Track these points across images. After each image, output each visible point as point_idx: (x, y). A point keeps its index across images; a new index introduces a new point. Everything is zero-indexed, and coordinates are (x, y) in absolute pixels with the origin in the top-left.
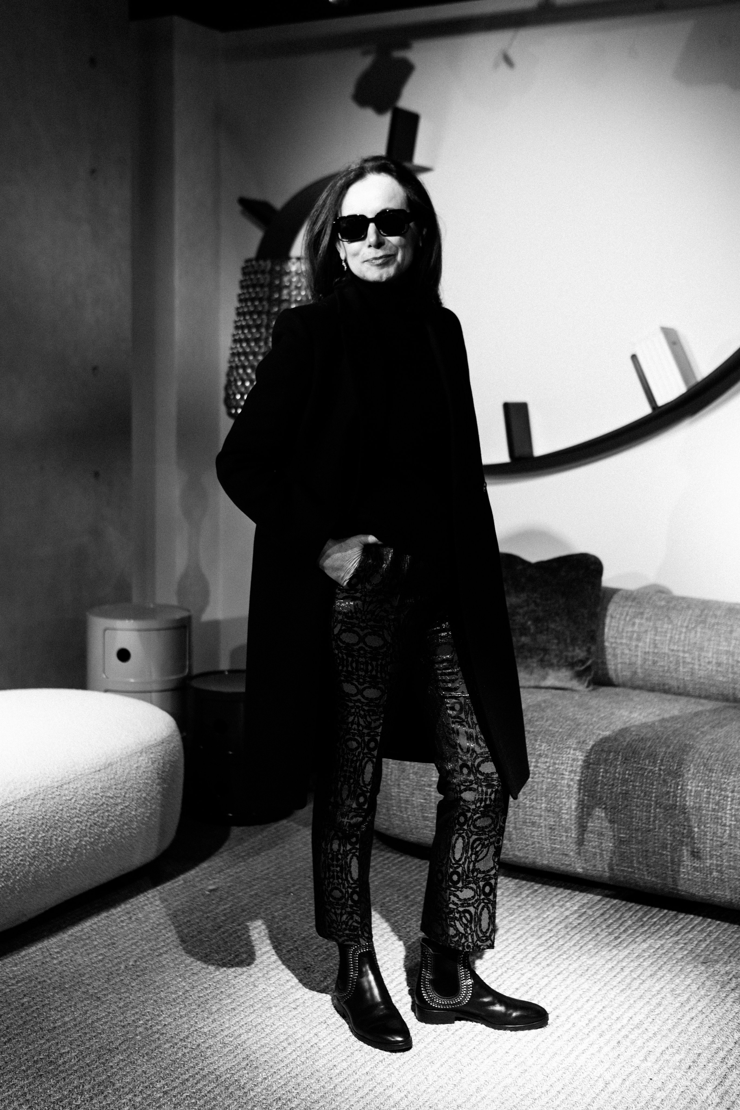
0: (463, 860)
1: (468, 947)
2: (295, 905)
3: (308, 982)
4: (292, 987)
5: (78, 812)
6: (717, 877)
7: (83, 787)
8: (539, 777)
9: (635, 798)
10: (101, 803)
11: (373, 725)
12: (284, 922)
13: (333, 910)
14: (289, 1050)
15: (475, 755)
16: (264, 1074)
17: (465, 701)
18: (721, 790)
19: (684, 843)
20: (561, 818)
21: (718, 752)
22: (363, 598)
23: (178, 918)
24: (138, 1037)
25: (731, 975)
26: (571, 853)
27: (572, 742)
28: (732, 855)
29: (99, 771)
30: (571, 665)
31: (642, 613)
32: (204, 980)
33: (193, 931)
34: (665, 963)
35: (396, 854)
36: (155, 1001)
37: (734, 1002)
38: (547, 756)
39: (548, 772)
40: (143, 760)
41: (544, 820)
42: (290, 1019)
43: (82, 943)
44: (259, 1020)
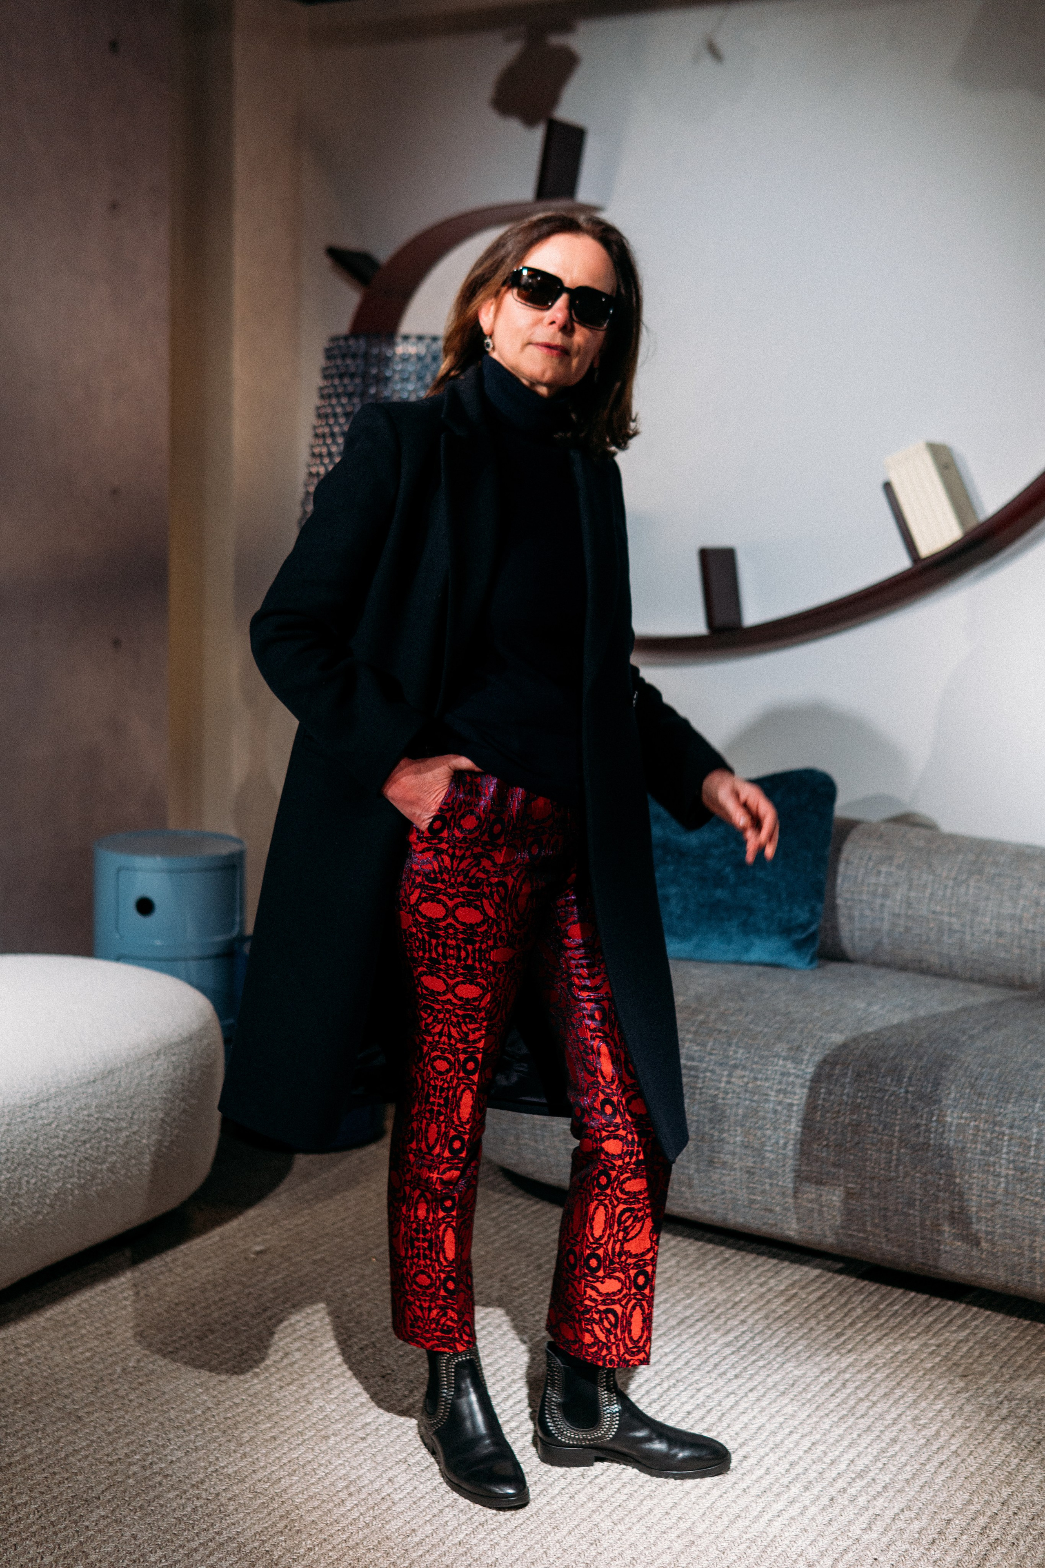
0: (606, 1238)
1: (612, 1361)
2: (377, 1276)
3: (385, 1397)
5: (60, 1141)
6: (988, 1250)
7: (68, 1106)
8: (733, 1097)
9: (870, 1132)
10: (96, 1127)
11: (471, 1037)
12: (358, 1302)
13: (418, 1303)
14: (349, 1505)
15: (623, 1087)
16: (309, 1542)
17: (610, 1005)
18: (995, 1123)
19: (940, 1200)
20: (764, 1158)
21: (992, 1067)
22: (450, 851)
24: (130, 1481)
25: (1002, 1396)
26: (778, 1209)
27: (781, 1048)
28: (1008, 1219)
29: (94, 1082)
30: (786, 931)
31: (891, 858)
32: (236, 1392)
33: (226, 1314)
34: (907, 1375)
35: (530, 1199)
36: (161, 1424)
37: (1004, 1439)
38: (744, 1068)
39: (746, 1091)
40: (159, 1065)
41: (741, 1159)
42: (356, 1456)
43: (64, 1331)
44: (310, 1457)
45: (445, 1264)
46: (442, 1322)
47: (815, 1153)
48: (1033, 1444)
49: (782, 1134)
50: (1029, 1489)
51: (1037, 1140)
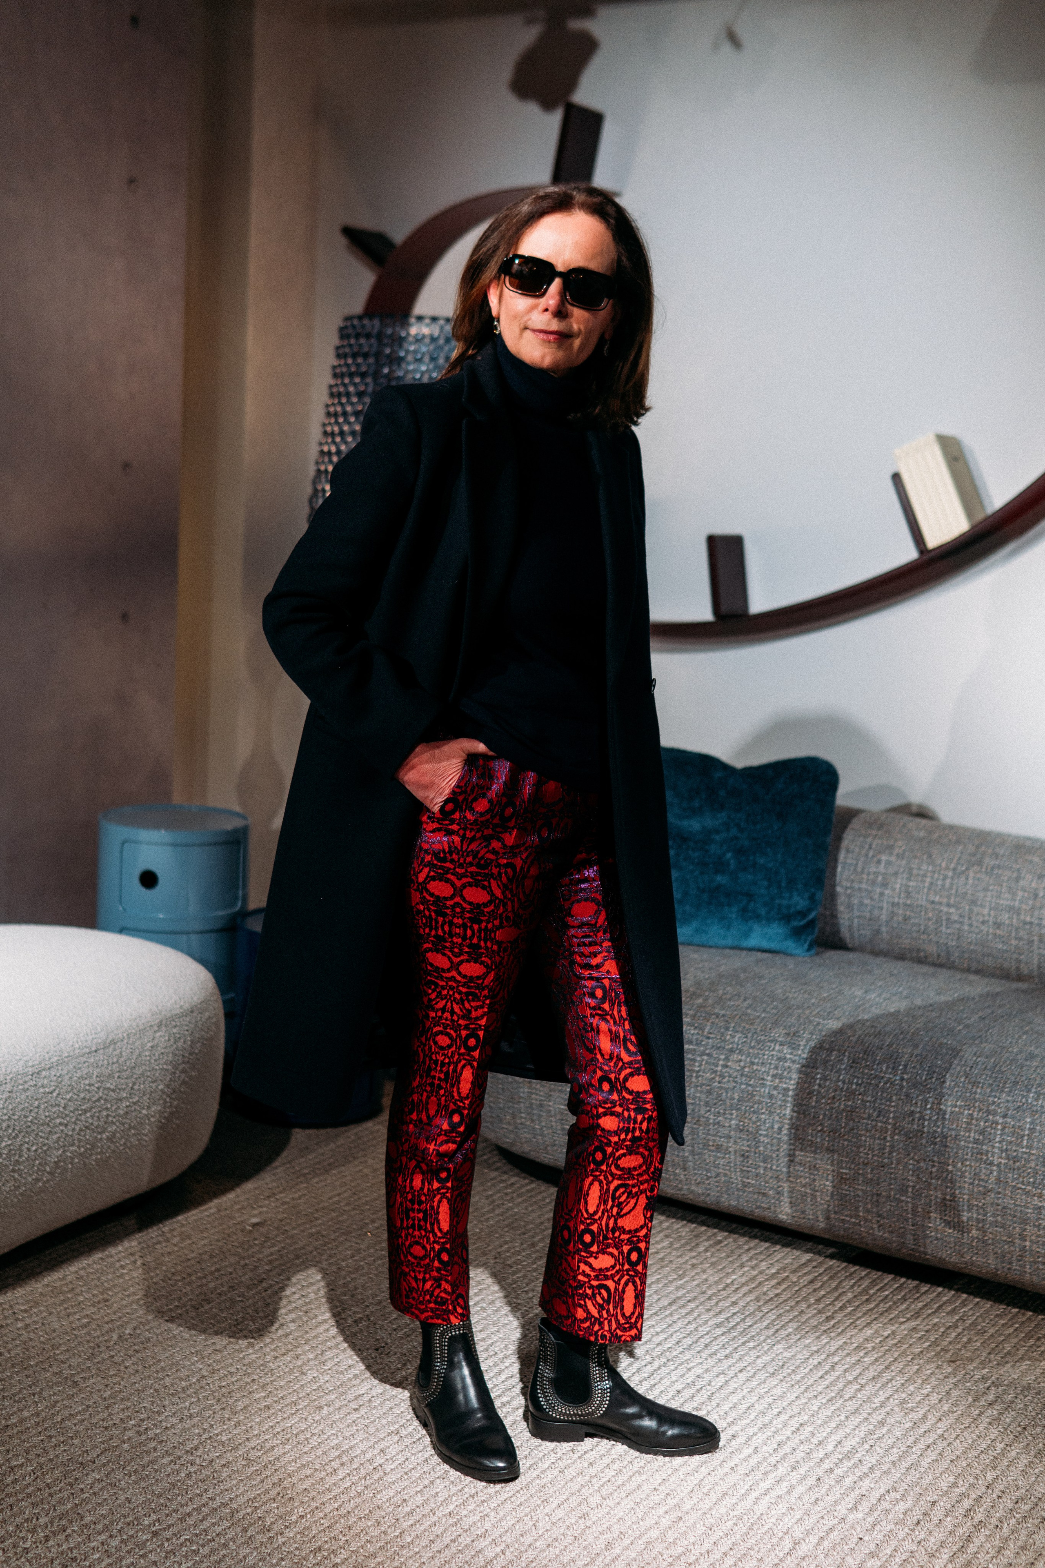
0: (600, 1214)
1: (603, 1337)
2: (372, 1251)
3: (379, 1370)
5: (61, 1109)
6: (977, 1238)
7: (70, 1075)
8: (729, 1081)
9: (864, 1119)
10: (97, 1097)
11: (474, 1014)
12: (353, 1276)
13: (413, 1274)
14: (341, 1474)
15: (620, 1064)
16: (301, 1509)
17: (610, 984)
18: (989, 1112)
19: (932, 1187)
20: (758, 1142)
21: (987, 1057)
22: (461, 832)
23: (203, 1265)
24: (125, 1446)
25: (989, 1382)
26: (771, 1192)
27: (778, 1033)
28: (1000, 1207)
29: (96, 1051)
30: (786, 918)
31: (891, 847)
32: (231, 1361)
33: (222, 1285)
34: (896, 1359)
35: (524, 1178)
36: (156, 1390)
37: (990, 1423)
38: (741, 1052)
39: (742, 1075)
40: (161, 1036)
41: (735, 1143)
42: (348, 1426)
43: (62, 1297)
44: (303, 1426)
45: (439, 1234)
46: (436, 1294)
47: (809, 1138)
48: (1019, 1429)
49: (777, 1118)
50: (1014, 1473)
51: (1029, 1129)
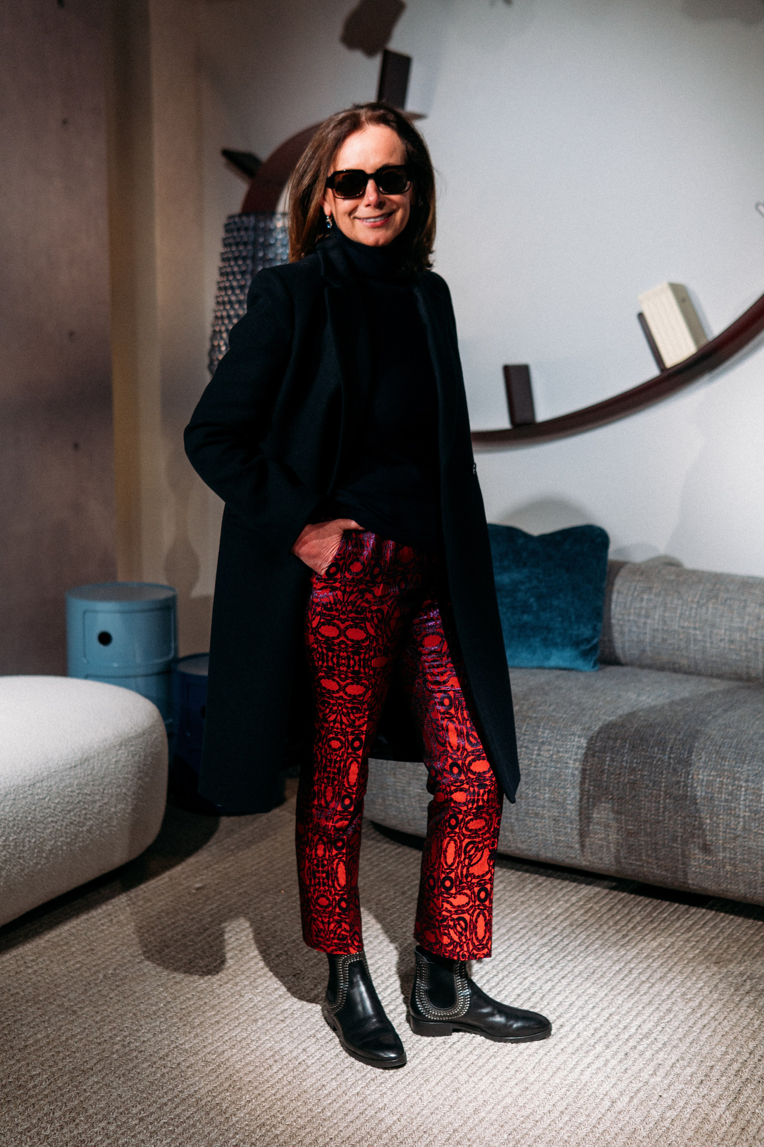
0: (456, 865)
1: (463, 956)
2: (286, 903)
3: (297, 990)
4: (280, 996)
5: (52, 811)
6: (730, 871)
7: (57, 785)
8: (542, 766)
9: (643, 788)
10: (77, 800)
11: (358, 723)
12: (273, 923)
13: (320, 919)
14: (275, 1069)
15: (466, 753)
16: (248, 1096)
17: (455, 695)
18: (735, 779)
19: (695, 836)
20: (566, 809)
21: (731, 738)
22: (343, 588)
24: (115, 1056)
25: (745, 976)
27: (576, 729)
28: (746, 848)
29: (75, 767)
30: (576, 644)
31: (650, 588)
32: (188, 990)
33: (177, 934)
34: (676, 963)
35: (393, 844)
36: (134, 1014)
37: (748, 1007)
38: (550, 744)
39: (551, 761)
40: (122, 753)
41: (549, 811)
42: (278, 1033)
43: (59, 949)
44: (245, 1035)
45: (339, 889)
46: (338, 932)
